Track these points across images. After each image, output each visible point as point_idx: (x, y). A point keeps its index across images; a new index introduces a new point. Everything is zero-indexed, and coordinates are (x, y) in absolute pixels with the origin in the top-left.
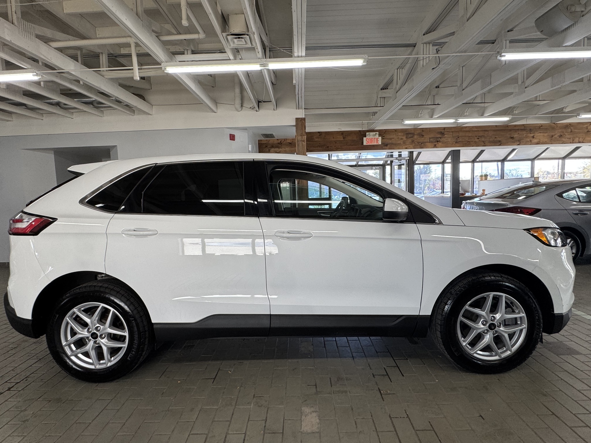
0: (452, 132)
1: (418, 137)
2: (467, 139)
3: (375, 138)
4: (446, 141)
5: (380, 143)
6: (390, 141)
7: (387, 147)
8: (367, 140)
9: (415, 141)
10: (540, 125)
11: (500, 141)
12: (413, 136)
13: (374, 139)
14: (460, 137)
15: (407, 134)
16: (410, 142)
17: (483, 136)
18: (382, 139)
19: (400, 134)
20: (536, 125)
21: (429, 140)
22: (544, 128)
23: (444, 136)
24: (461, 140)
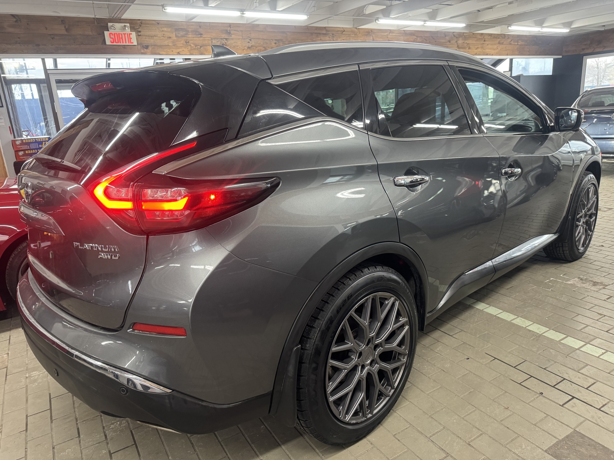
0: (242, 31)
1: (194, 36)
2: (262, 44)
3: (126, 34)
4: (234, 45)
5: (135, 43)
6: (152, 41)
7: (148, 51)
8: (112, 36)
9: (192, 42)
10: (342, 29)
12: (187, 34)
13: (123, 35)
14: (252, 40)
15: (177, 30)
16: (183, 44)
18: (138, 36)
19: (165, 29)
20: (338, 29)
21: (210, 42)
22: (347, 34)
23: (231, 36)
24: (254, 44)
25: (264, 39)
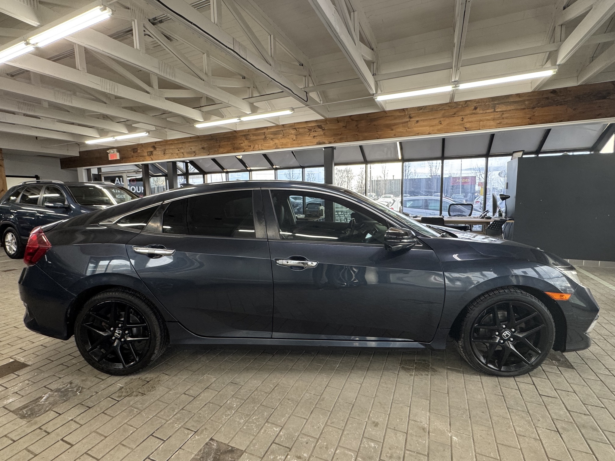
0: (161, 145)
1: (140, 151)
2: (171, 151)
5: (118, 158)
6: (124, 156)
9: (139, 155)
11: (194, 152)
12: (137, 151)
14: (166, 151)
15: (133, 149)
16: (136, 156)
17: (182, 148)
18: (120, 154)
19: (129, 149)
21: (147, 154)
24: (167, 152)
25: (172, 149)
